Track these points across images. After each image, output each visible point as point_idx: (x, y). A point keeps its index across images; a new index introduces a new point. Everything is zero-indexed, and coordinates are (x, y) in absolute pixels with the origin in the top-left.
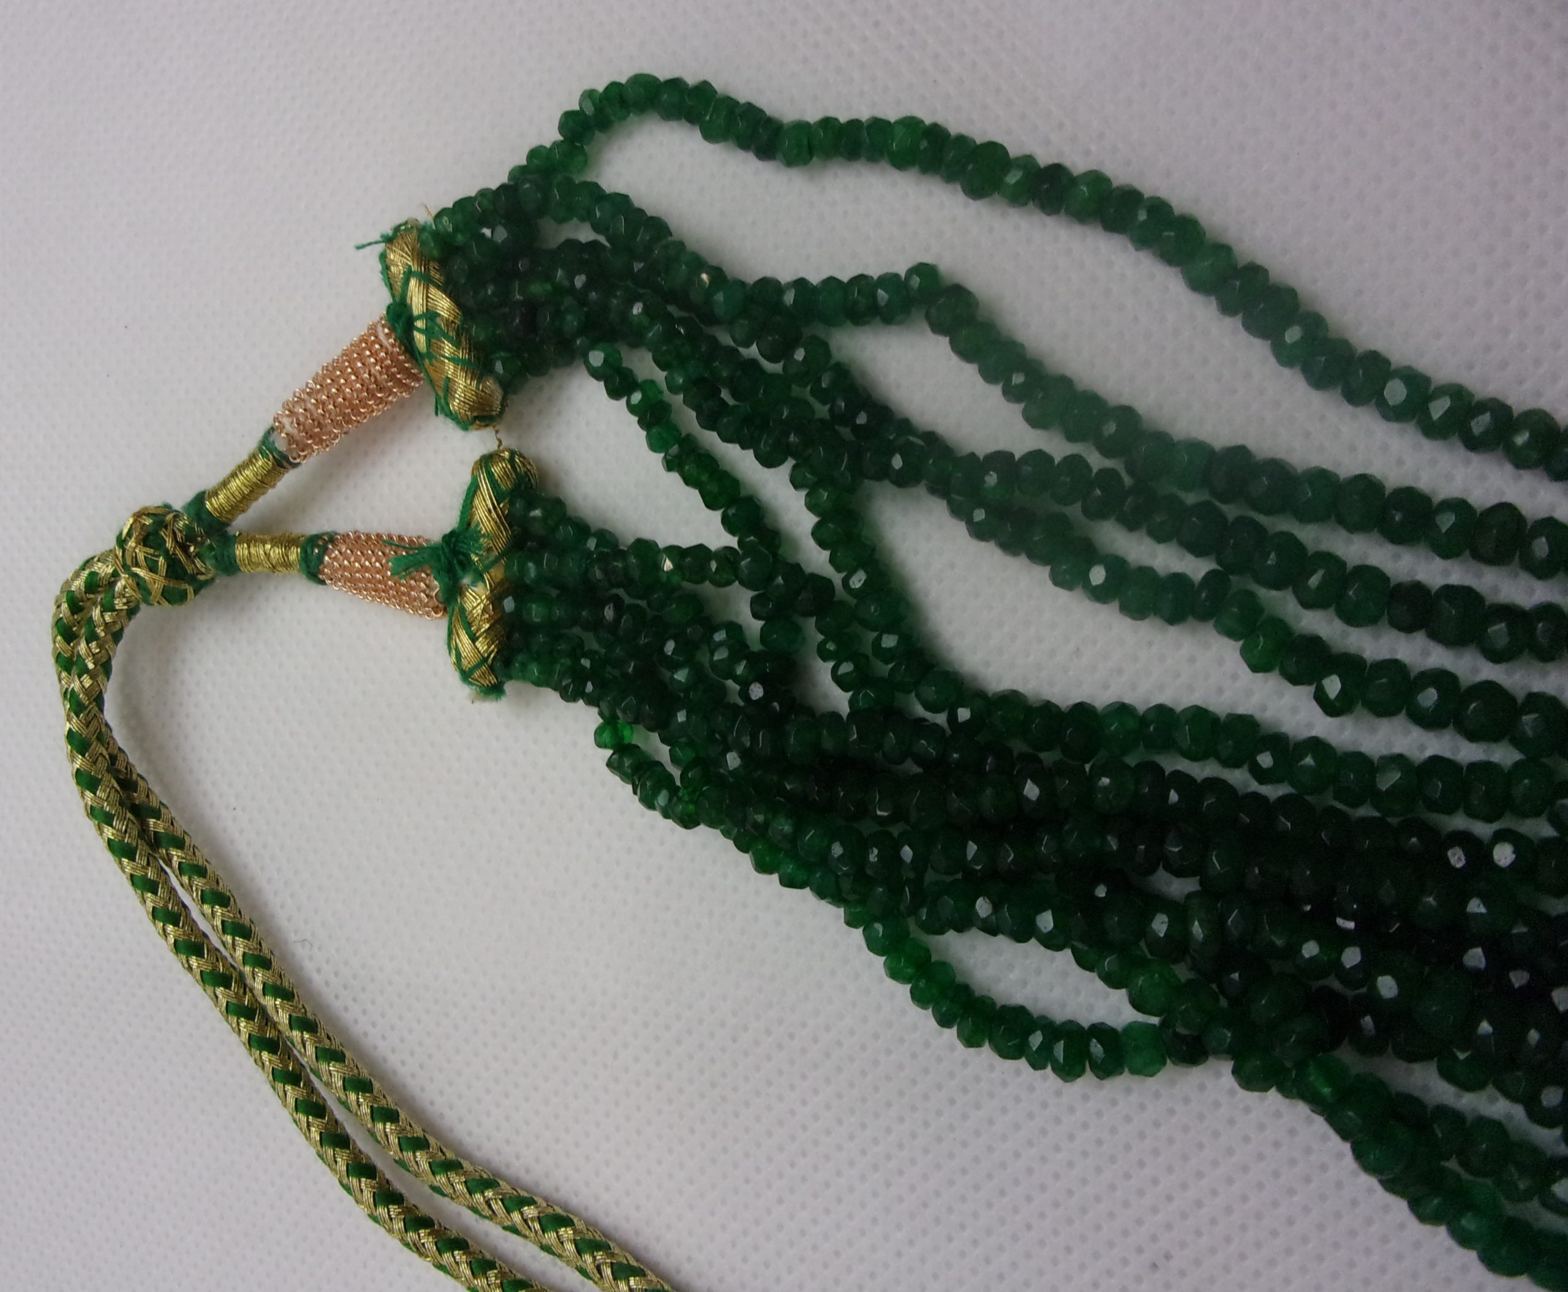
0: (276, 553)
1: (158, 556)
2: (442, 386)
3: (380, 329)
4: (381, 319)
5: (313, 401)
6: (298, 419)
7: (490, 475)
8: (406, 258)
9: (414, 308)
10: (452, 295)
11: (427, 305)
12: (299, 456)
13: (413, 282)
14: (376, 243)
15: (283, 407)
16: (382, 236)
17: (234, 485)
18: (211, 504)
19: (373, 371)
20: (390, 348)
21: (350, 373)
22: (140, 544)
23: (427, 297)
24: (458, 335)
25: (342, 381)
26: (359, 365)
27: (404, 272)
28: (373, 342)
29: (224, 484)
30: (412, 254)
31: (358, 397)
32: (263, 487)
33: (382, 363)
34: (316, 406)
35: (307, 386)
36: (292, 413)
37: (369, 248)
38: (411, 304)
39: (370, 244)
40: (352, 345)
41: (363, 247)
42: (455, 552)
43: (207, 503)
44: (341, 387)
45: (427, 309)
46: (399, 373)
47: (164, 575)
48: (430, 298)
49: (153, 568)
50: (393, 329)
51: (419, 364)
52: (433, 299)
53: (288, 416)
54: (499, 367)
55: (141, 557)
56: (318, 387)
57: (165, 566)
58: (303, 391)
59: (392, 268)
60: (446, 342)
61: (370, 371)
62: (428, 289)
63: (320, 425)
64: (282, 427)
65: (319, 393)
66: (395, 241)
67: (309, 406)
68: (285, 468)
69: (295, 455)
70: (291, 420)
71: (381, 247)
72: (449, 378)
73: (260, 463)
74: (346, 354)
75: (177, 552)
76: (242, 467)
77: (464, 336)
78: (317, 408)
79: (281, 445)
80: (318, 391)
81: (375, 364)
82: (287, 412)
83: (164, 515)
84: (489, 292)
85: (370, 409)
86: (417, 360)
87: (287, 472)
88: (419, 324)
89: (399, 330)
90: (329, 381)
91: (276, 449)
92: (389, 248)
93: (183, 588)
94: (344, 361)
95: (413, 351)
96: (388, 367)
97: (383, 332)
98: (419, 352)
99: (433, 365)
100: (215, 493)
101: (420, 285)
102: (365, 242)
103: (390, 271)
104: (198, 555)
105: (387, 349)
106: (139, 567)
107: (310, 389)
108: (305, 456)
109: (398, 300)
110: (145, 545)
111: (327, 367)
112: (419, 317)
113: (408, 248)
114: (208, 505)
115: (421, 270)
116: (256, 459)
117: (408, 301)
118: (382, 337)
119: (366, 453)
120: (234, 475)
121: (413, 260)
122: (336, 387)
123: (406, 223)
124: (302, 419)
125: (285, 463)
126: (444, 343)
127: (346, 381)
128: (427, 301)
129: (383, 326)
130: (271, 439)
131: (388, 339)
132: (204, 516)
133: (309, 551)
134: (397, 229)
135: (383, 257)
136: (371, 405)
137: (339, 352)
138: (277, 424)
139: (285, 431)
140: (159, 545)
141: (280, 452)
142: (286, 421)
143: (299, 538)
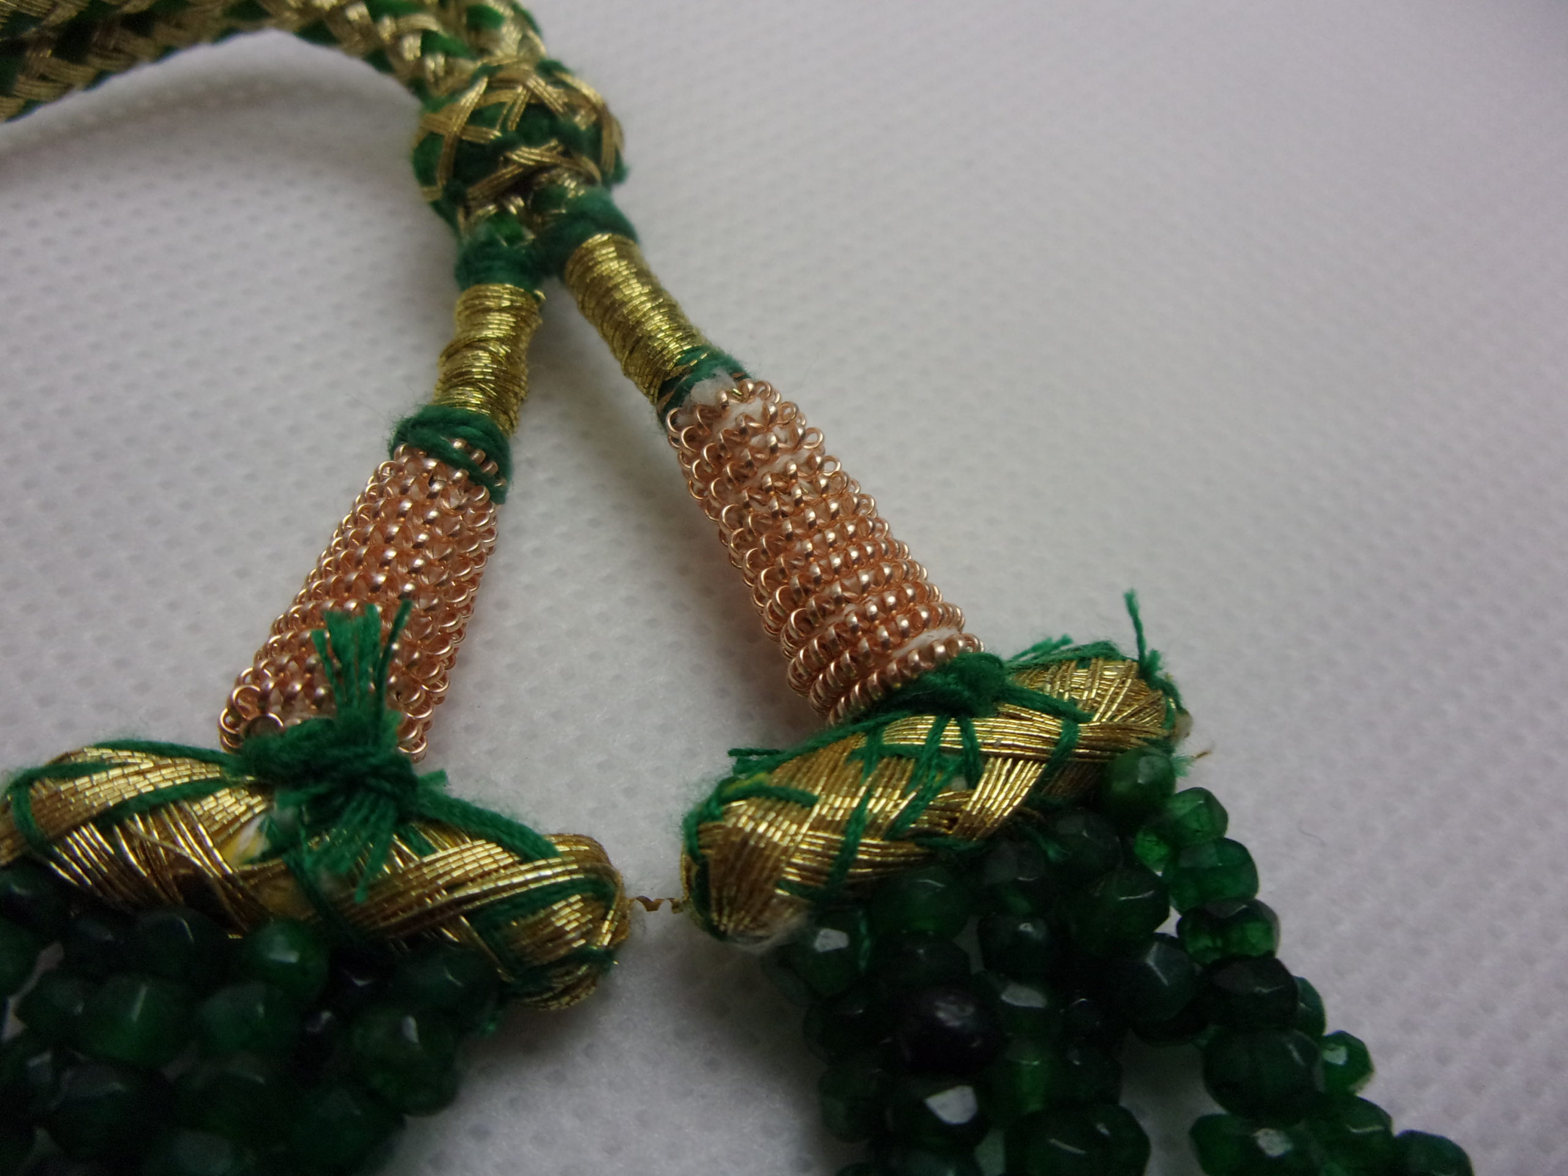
0: (482, 363)
1: (503, 129)
2: (794, 784)
3: (945, 632)
4: (968, 639)
5: (793, 468)
6: (756, 431)
7: (560, 892)
8: (1108, 707)
9: (992, 722)
10: (1020, 819)
11: (997, 756)
12: (679, 429)
13: (1051, 725)
14: (1140, 641)
15: (788, 404)
16: (1155, 655)
17: (635, 290)
18: (604, 244)
19: (848, 608)
20: (898, 654)
21: (847, 555)
22: (531, 97)
23: (1016, 759)
24: (918, 836)
25: (831, 536)
26: (865, 578)
27: (1074, 702)
28: (914, 617)
29: (643, 275)
30: (1118, 726)
31: (795, 567)
32: (624, 347)
33: (865, 632)
34: (783, 474)
35: (830, 459)
36: (770, 420)
37: (1128, 621)
38: (998, 715)
39: (1138, 625)
40: (912, 564)
41: (1133, 611)
42: (352, 784)
43: (606, 237)
44: (820, 531)
45: (988, 755)
46: (837, 667)
47: (464, 138)
48: (1014, 765)
49: (478, 116)
50: (943, 666)
51: (856, 720)
52: (1010, 772)
53: (765, 410)
54: (830, 940)
55: (506, 96)
56: (823, 482)
57: (482, 142)
58: (819, 449)
59: (1082, 672)
60: (904, 804)
61: (848, 601)
62: (1036, 760)
63: (740, 478)
64: (744, 397)
65: (811, 482)
66: (1143, 684)
67: (782, 460)
68: (659, 399)
69: (681, 420)
70: (757, 417)
71: (1128, 648)
72: (812, 806)
73: (673, 346)
74: (894, 552)
75: (510, 169)
76: (672, 312)
77: (917, 850)
78: (776, 477)
79: (704, 391)
80: (813, 483)
81: (863, 616)
82: (772, 409)
83: (597, 159)
84: (1026, 927)
85: (765, 594)
86: (866, 715)
87: (652, 402)
88: (952, 732)
89: (937, 680)
90: (834, 506)
91: (699, 380)
92: (1130, 668)
93: (438, 175)
94: (876, 544)
95: (887, 711)
96: (853, 644)
97: (936, 639)
98: (887, 723)
99: (848, 760)
100: (623, 254)
101: (1045, 741)
102: (1142, 616)
103: (1077, 667)
104: (503, 212)
105: (899, 646)
106: (486, 92)
107: (822, 465)
108: (676, 440)
109: (1010, 679)
110: (529, 106)
111: (868, 506)
112: (966, 732)
113: (1132, 715)
114: (600, 238)
115: (1080, 747)
116: (682, 339)
117: (1010, 708)
118: (927, 637)
119: (683, 571)
120: (656, 292)
121: (1102, 727)
122: (819, 522)
123: (1180, 709)
124: (754, 441)
125: (667, 397)
126: (903, 796)
127: (831, 545)
128: (1006, 758)
129: (950, 643)
130: (719, 371)
131: (920, 653)
132: (578, 228)
133: (463, 429)
134: (1169, 690)
135: (1107, 652)
136: (771, 595)
137: (898, 535)
138: (750, 386)
139: (733, 401)
140: (527, 135)
141: (691, 387)
142: (755, 406)
143: (506, 413)
